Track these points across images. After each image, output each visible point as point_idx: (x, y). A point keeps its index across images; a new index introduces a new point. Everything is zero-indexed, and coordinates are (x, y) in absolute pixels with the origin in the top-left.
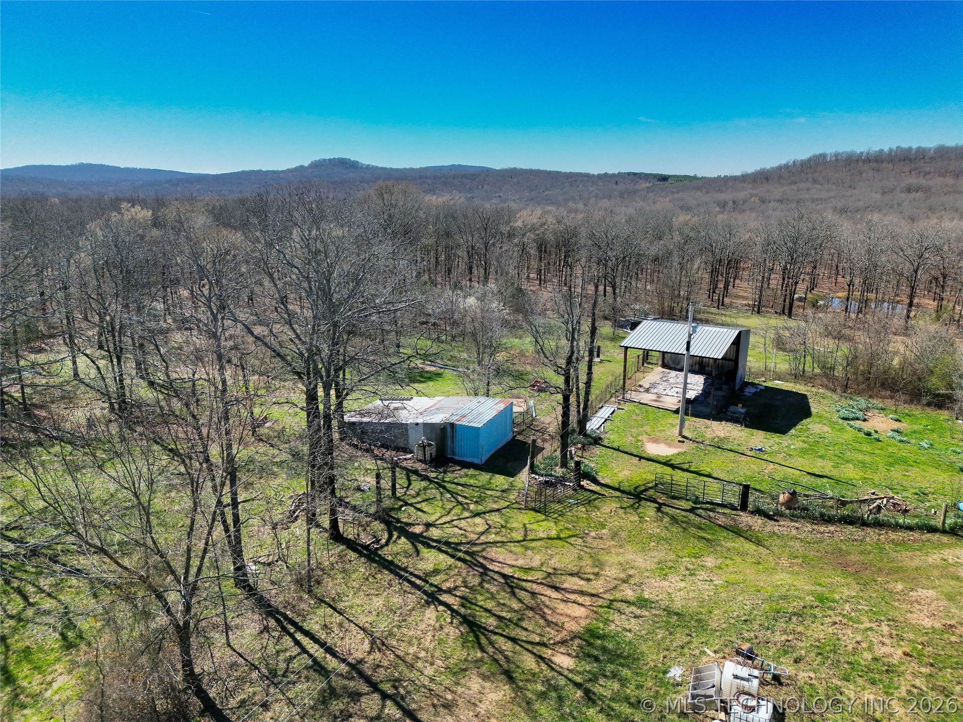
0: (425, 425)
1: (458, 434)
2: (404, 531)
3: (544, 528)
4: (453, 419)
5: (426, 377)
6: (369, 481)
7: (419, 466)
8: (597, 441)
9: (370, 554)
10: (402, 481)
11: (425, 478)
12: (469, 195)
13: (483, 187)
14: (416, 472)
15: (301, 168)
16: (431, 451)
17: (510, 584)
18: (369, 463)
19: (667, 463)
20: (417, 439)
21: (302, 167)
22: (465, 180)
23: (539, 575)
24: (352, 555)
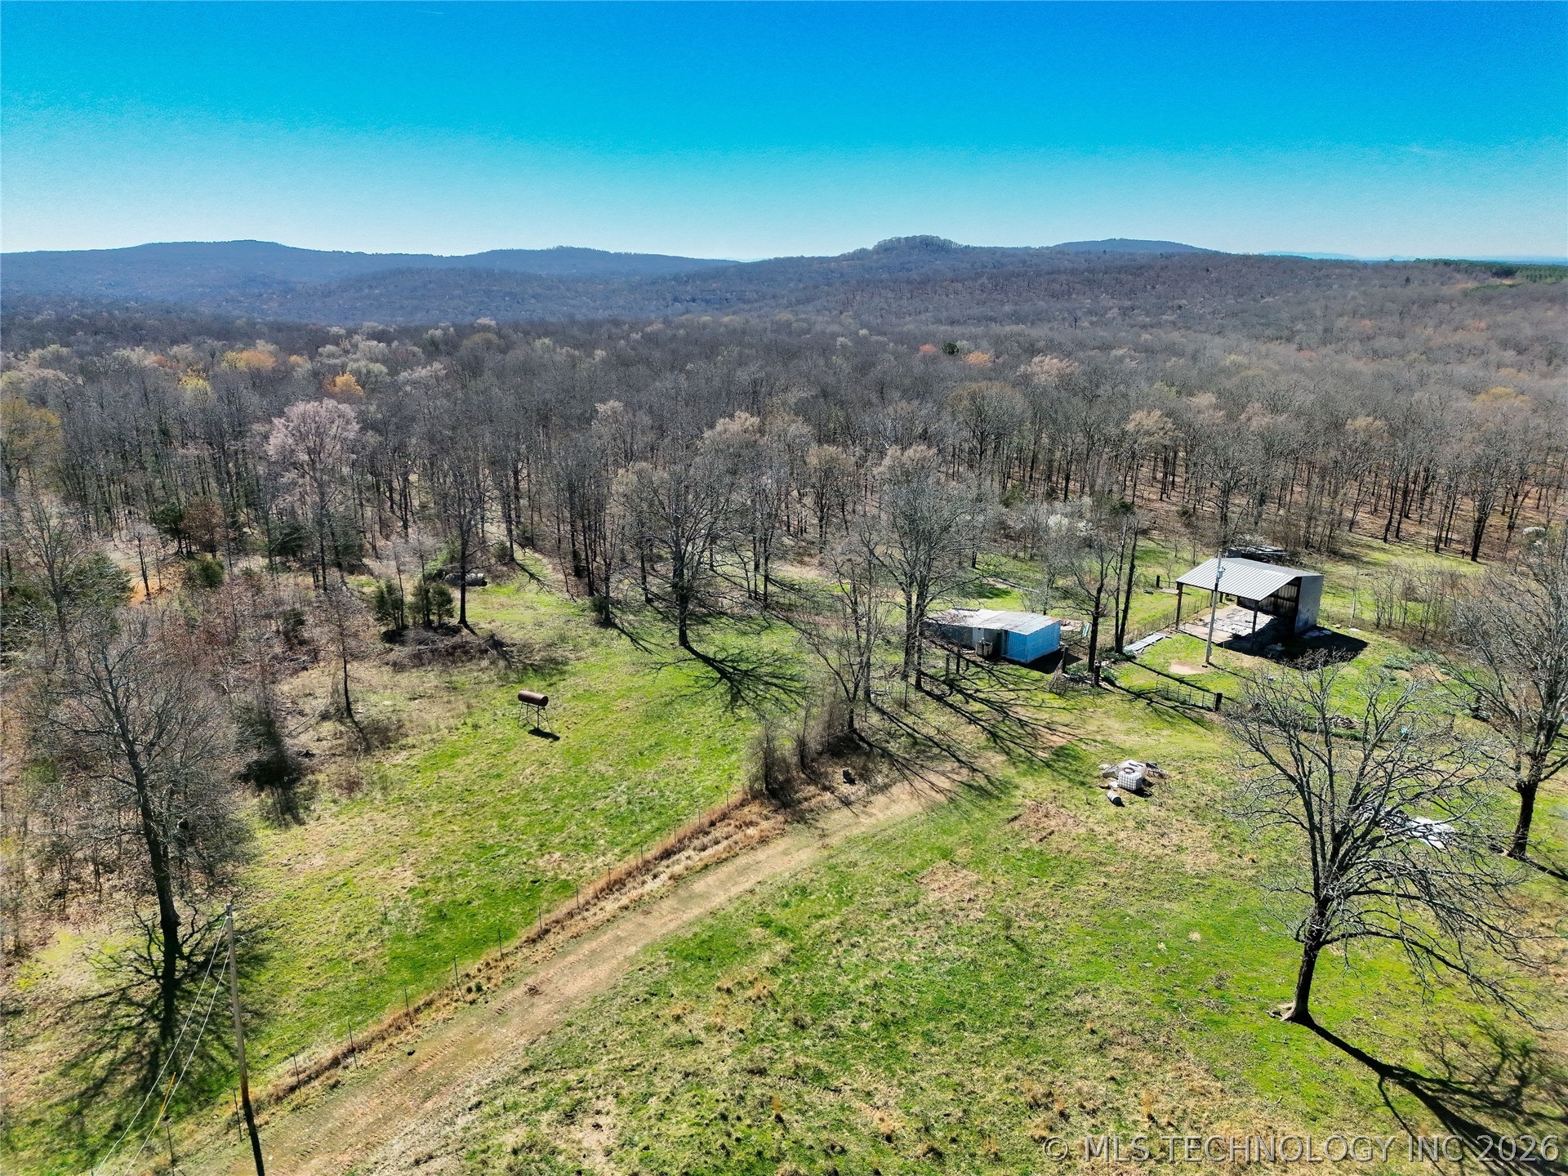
0: (986, 630)
1: (1010, 638)
2: (960, 691)
3: (1058, 702)
4: (1007, 628)
5: (995, 593)
6: (941, 664)
7: (979, 660)
8: (1130, 658)
9: (939, 699)
10: (963, 664)
11: (978, 666)
12: (1128, 303)
13: (1153, 287)
14: (974, 662)
15: (861, 254)
16: (987, 650)
17: (1022, 724)
18: (940, 652)
19: (1181, 681)
20: (979, 639)
21: (863, 251)
22: (1122, 276)
23: (1042, 723)
24: (928, 698)
